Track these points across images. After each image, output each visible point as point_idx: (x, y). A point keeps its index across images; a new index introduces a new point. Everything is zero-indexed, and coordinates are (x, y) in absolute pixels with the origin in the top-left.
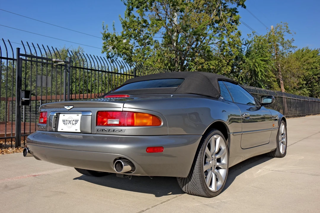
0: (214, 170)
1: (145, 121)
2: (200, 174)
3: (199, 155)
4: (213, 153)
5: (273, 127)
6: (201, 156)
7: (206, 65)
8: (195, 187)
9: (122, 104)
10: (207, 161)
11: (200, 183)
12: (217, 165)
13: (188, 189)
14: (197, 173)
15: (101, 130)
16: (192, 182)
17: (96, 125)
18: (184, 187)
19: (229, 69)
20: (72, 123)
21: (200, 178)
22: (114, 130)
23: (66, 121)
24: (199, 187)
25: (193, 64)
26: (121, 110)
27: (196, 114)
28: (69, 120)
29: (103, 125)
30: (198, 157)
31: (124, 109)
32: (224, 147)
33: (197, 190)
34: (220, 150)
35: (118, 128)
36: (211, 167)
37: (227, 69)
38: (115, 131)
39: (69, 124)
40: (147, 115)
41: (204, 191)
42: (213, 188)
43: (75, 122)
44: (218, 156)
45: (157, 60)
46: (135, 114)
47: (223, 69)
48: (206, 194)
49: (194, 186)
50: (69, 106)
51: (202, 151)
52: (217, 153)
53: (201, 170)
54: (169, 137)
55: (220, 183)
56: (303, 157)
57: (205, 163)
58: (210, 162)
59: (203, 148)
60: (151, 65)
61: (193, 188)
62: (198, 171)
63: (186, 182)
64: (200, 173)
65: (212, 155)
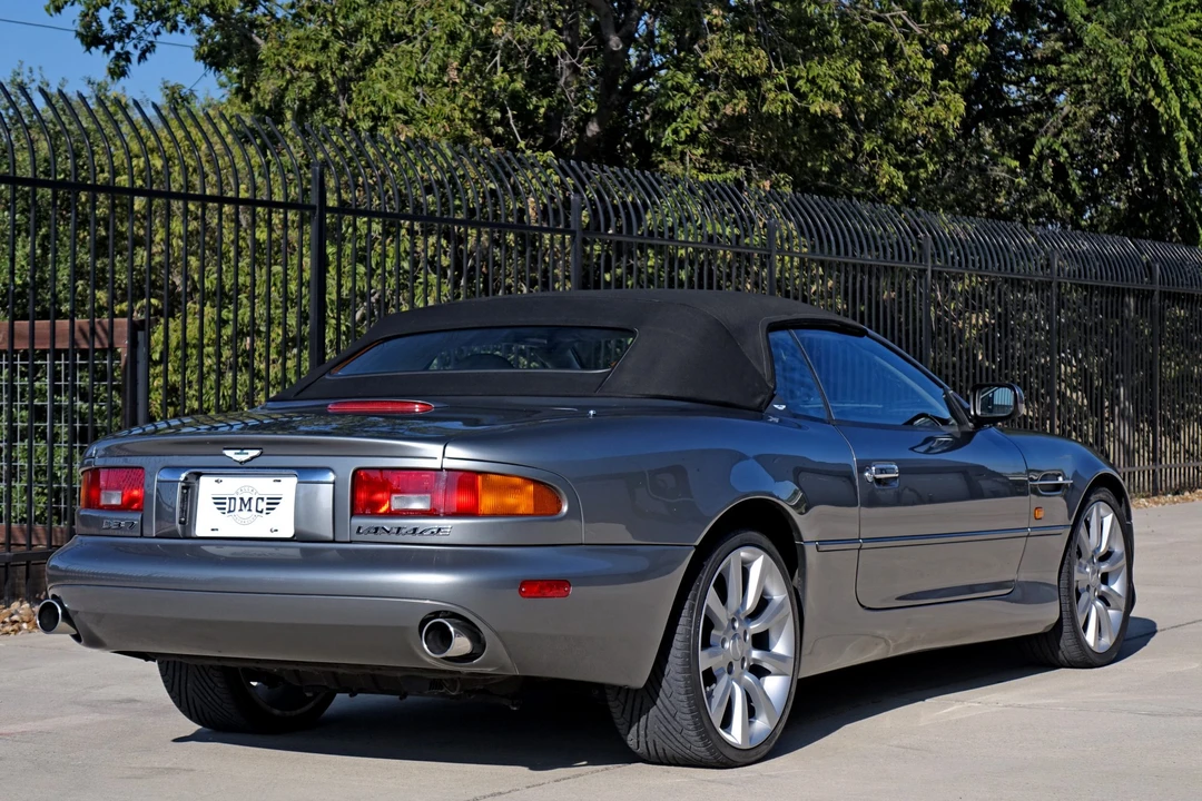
0: (741, 674)
1: (511, 500)
2: (686, 679)
3: (685, 612)
4: (738, 612)
5: (1035, 524)
6: (691, 617)
7: (780, 88)
8: (670, 728)
9: (441, 447)
10: (712, 641)
11: (686, 710)
12: (754, 660)
13: (646, 736)
14: (679, 677)
15: (370, 528)
16: (661, 707)
17: (352, 515)
18: (634, 729)
19: (947, 107)
20: (253, 508)
21: (687, 693)
22: (415, 530)
23: (227, 501)
24: (685, 723)
25: (686, 79)
26: (436, 464)
27: (678, 471)
28: (242, 499)
29: (375, 514)
30: (682, 621)
31: (448, 464)
32: (778, 595)
33: (678, 736)
34: (763, 602)
35: (429, 525)
36: (731, 664)
37: (936, 111)
38: (418, 532)
39: (241, 510)
40: (518, 481)
41: (702, 739)
42: (735, 735)
43: (268, 504)
44: (755, 627)
45: (443, 69)
46: (480, 478)
47: (911, 105)
48: (708, 750)
49: (666, 724)
50: (242, 449)
51: (695, 600)
52: (755, 615)
53: (689, 664)
54: (589, 550)
55: (762, 724)
56: (1197, 665)
57: (706, 644)
58: (727, 645)
59: (697, 590)
60: (404, 112)
61: (663, 729)
62: (679, 669)
63: (641, 708)
64: (687, 675)
65: (733, 620)
